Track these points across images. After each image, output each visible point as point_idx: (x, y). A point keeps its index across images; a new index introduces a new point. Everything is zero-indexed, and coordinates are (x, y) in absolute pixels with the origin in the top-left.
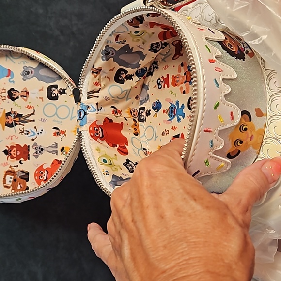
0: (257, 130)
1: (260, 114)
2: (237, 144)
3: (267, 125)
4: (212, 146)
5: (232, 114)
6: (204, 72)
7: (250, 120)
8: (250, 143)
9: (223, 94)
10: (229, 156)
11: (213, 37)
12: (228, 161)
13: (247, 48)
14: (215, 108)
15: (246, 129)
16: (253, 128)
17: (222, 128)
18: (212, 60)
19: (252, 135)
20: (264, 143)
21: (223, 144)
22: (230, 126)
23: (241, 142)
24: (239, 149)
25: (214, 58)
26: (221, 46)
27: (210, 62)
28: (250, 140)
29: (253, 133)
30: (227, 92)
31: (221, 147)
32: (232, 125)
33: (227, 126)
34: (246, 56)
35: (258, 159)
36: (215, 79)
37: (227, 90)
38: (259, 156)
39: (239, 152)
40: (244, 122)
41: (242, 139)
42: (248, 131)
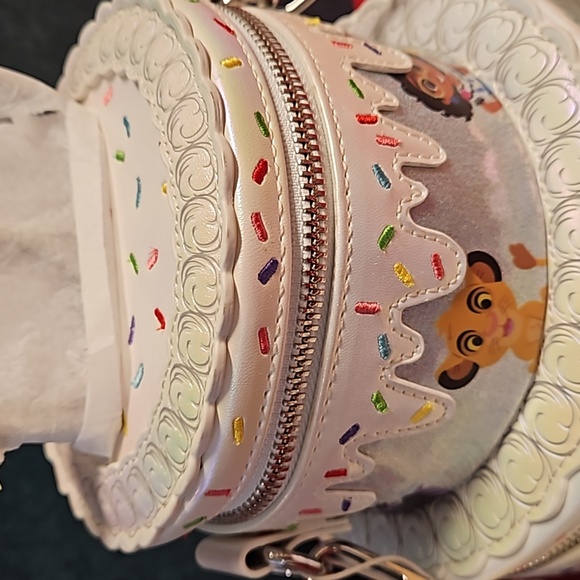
1: (525, 259)
2: (466, 347)
3: (550, 291)
4: (386, 354)
5: (437, 260)
6: (342, 149)
7: (498, 278)
8: (505, 342)
9: (405, 206)
10: (447, 381)
11: (376, 63)
12: (444, 394)
13: (480, 90)
14: (383, 244)
15: (487, 304)
16: (508, 300)
17: (411, 302)
18: (369, 116)
19: (509, 320)
20: (547, 342)
21: (422, 347)
22: (435, 296)
23: (478, 341)
24: (473, 358)
25: (375, 113)
26: (399, 84)
27: (362, 122)
28: (505, 335)
29: (511, 314)
30: (416, 201)
31: (417, 357)
32: (441, 292)
33: (428, 296)
34: (477, 110)
35: (536, 388)
36: (376, 166)
37: (417, 196)
38: (538, 379)
39: (476, 368)
40: (478, 282)
41: (479, 331)
42: (495, 309)
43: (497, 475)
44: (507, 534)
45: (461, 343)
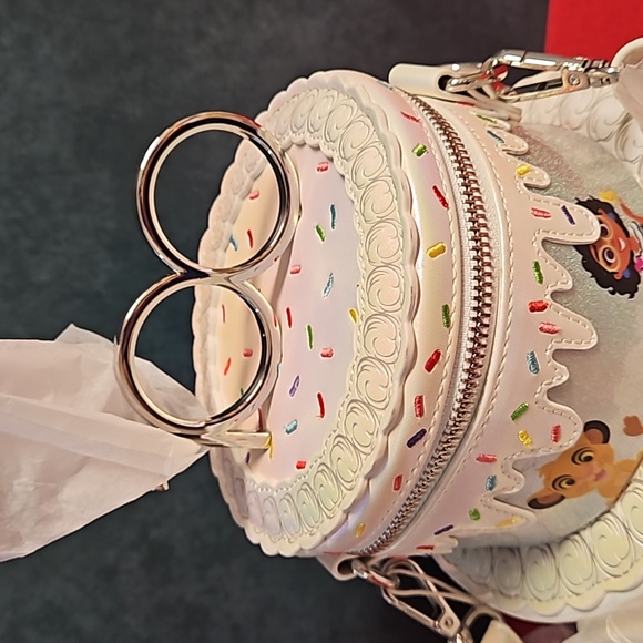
0: (617, 460)
1: (635, 429)
2: (560, 486)
4: (491, 488)
5: (557, 430)
7: (606, 441)
8: (593, 484)
9: (545, 388)
10: (535, 504)
14: (516, 417)
15: (589, 459)
16: (609, 457)
17: (525, 456)
18: (541, 303)
19: (603, 471)
20: (630, 488)
21: (522, 485)
22: (546, 453)
23: (571, 482)
24: (562, 493)
25: (548, 298)
27: (533, 311)
28: (596, 480)
29: (606, 467)
30: (556, 383)
31: (515, 490)
32: (552, 452)
33: (540, 454)
35: (608, 516)
36: (532, 353)
37: (559, 379)
38: (612, 510)
39: (563, 498)
40: (588, 443)
41: (574, 476)
42: (594, 463)
43: (554, 557)
44: (548, 601)
45: (556, 483)
